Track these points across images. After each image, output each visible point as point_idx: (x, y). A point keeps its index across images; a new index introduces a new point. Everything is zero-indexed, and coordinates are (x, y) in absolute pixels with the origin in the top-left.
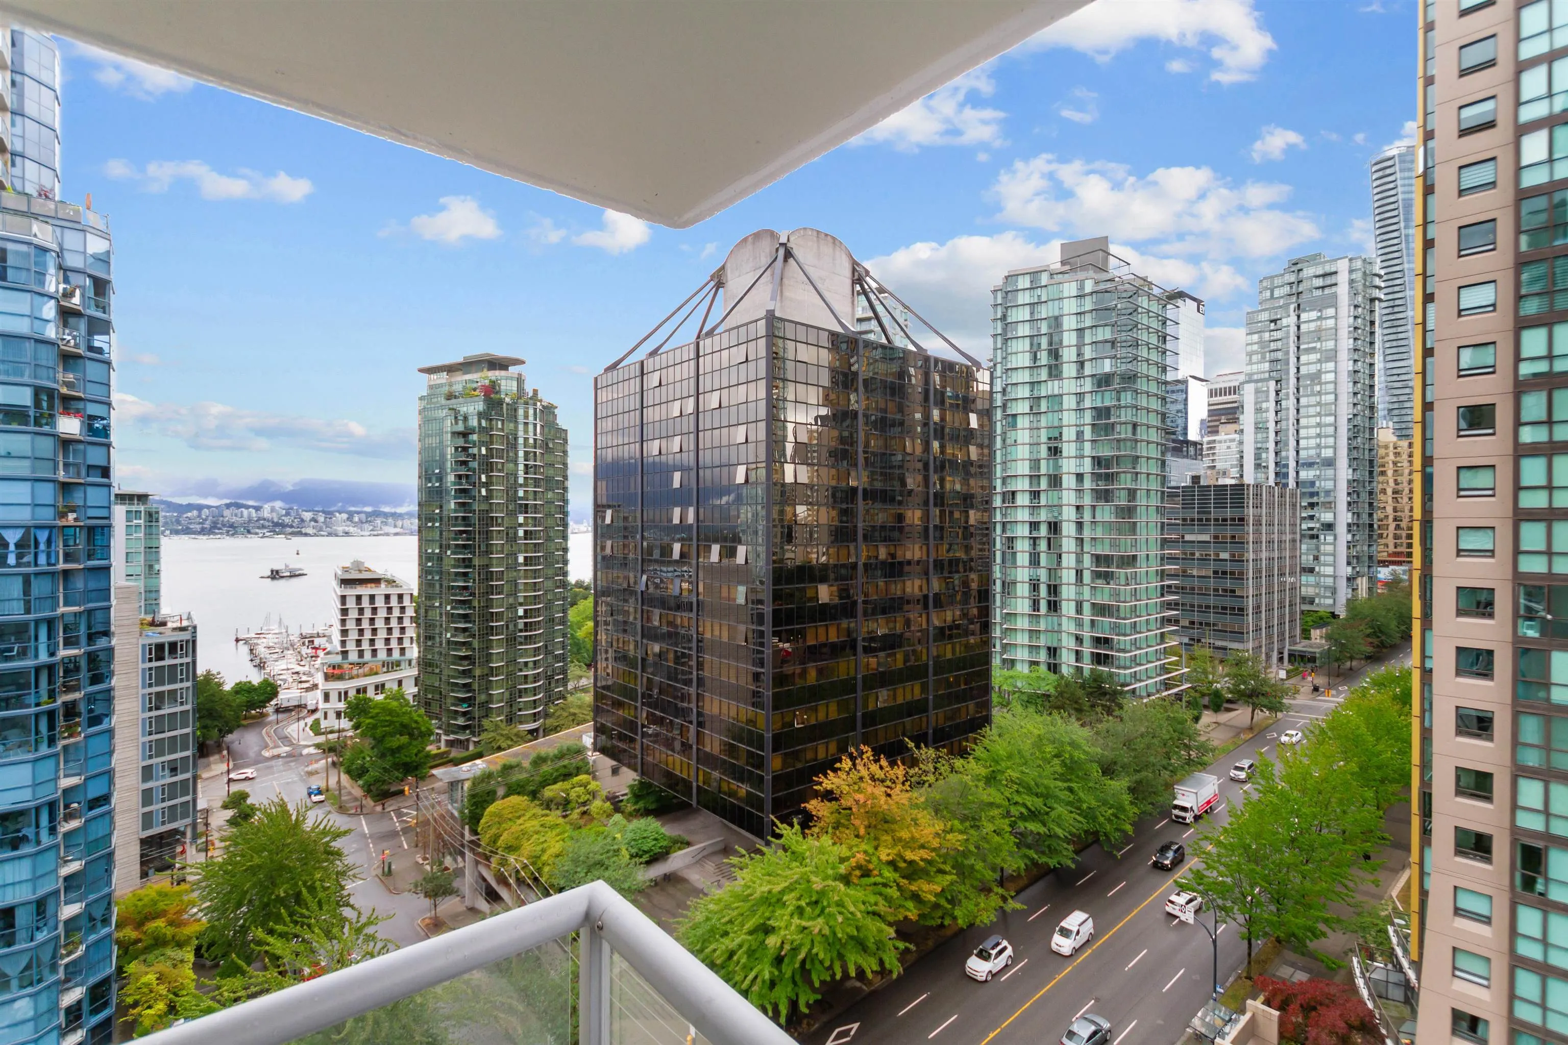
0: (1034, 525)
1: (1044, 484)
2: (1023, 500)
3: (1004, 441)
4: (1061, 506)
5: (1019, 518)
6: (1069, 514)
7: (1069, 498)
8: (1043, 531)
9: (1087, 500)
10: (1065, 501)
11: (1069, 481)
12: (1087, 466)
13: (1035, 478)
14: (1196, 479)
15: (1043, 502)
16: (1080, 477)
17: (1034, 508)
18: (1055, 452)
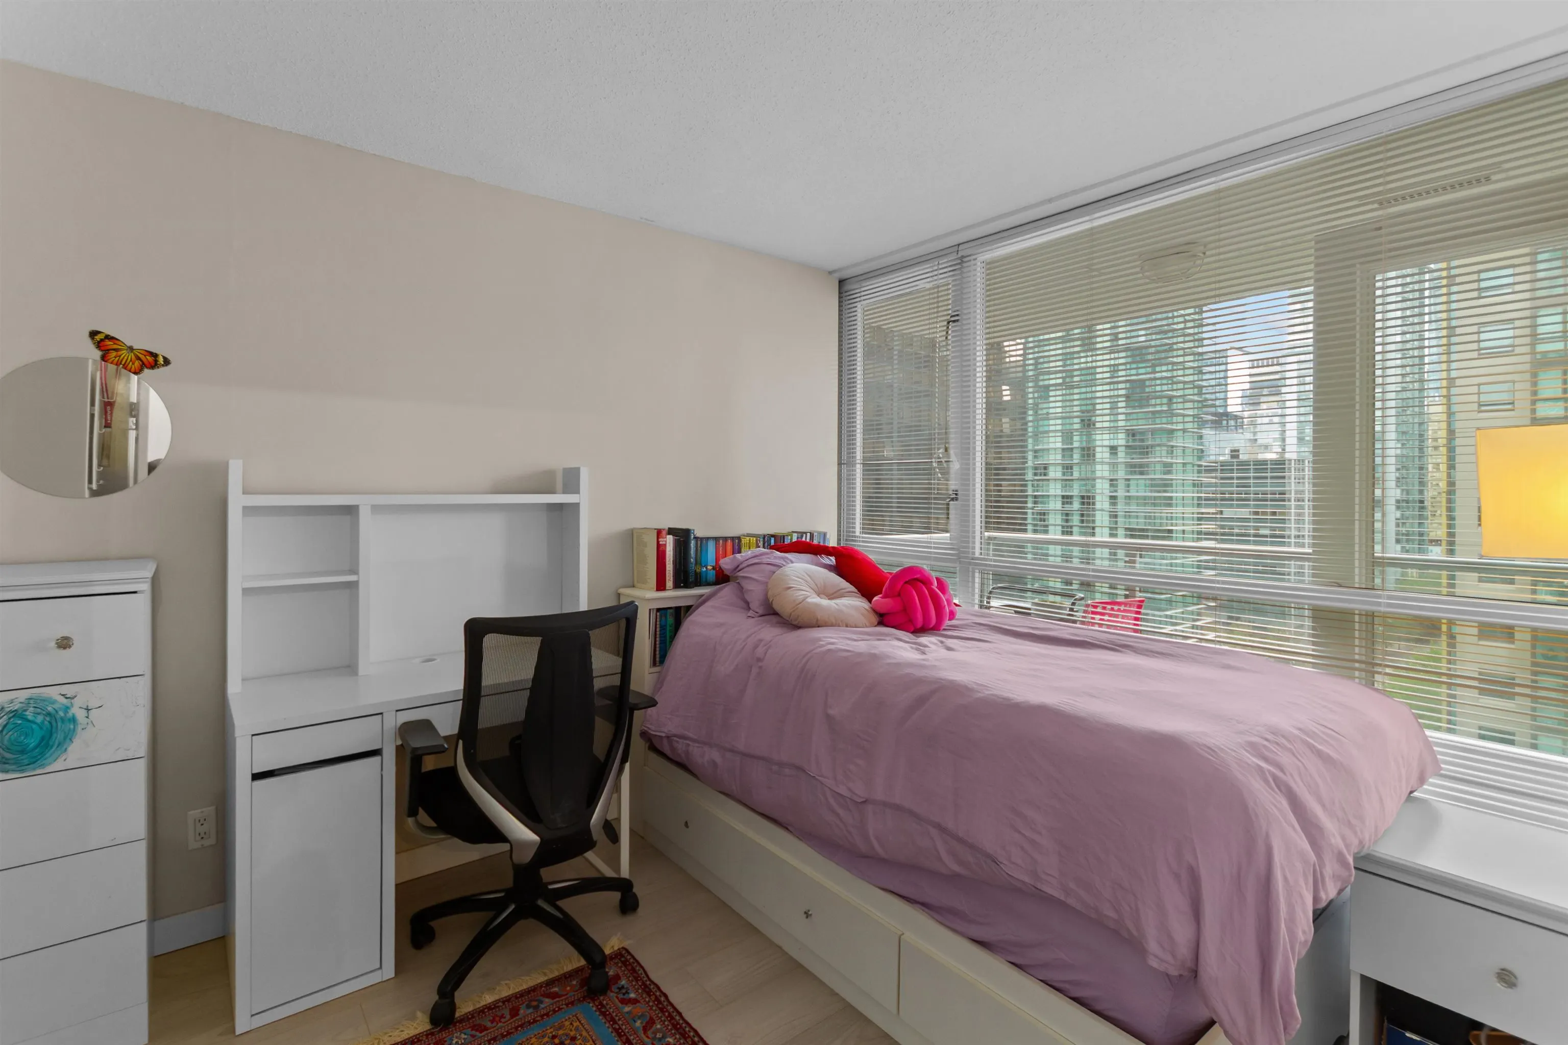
0: (1066, 499)
1: (1076, 457)
2: (1055, 473)
3: (1036, 413)
4: (1094, 479)
5: (1052, 492)
6: (1102, 489)
7: (1102, 471)
8: (1076, 505)
9: (1121, 474)
10: (1098, 474)
11: (1102, 454)
12: (1121, 440)
13: (1067, 452)
14: (1235, 453)
15: (1076, 475)
16: (1113, 449)
17: (1067, 482)
18: (1088, 424)
